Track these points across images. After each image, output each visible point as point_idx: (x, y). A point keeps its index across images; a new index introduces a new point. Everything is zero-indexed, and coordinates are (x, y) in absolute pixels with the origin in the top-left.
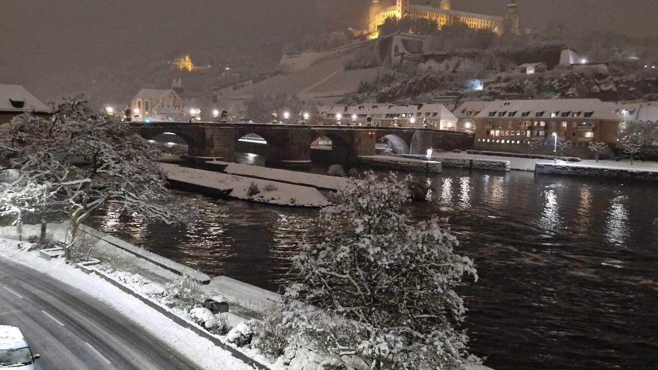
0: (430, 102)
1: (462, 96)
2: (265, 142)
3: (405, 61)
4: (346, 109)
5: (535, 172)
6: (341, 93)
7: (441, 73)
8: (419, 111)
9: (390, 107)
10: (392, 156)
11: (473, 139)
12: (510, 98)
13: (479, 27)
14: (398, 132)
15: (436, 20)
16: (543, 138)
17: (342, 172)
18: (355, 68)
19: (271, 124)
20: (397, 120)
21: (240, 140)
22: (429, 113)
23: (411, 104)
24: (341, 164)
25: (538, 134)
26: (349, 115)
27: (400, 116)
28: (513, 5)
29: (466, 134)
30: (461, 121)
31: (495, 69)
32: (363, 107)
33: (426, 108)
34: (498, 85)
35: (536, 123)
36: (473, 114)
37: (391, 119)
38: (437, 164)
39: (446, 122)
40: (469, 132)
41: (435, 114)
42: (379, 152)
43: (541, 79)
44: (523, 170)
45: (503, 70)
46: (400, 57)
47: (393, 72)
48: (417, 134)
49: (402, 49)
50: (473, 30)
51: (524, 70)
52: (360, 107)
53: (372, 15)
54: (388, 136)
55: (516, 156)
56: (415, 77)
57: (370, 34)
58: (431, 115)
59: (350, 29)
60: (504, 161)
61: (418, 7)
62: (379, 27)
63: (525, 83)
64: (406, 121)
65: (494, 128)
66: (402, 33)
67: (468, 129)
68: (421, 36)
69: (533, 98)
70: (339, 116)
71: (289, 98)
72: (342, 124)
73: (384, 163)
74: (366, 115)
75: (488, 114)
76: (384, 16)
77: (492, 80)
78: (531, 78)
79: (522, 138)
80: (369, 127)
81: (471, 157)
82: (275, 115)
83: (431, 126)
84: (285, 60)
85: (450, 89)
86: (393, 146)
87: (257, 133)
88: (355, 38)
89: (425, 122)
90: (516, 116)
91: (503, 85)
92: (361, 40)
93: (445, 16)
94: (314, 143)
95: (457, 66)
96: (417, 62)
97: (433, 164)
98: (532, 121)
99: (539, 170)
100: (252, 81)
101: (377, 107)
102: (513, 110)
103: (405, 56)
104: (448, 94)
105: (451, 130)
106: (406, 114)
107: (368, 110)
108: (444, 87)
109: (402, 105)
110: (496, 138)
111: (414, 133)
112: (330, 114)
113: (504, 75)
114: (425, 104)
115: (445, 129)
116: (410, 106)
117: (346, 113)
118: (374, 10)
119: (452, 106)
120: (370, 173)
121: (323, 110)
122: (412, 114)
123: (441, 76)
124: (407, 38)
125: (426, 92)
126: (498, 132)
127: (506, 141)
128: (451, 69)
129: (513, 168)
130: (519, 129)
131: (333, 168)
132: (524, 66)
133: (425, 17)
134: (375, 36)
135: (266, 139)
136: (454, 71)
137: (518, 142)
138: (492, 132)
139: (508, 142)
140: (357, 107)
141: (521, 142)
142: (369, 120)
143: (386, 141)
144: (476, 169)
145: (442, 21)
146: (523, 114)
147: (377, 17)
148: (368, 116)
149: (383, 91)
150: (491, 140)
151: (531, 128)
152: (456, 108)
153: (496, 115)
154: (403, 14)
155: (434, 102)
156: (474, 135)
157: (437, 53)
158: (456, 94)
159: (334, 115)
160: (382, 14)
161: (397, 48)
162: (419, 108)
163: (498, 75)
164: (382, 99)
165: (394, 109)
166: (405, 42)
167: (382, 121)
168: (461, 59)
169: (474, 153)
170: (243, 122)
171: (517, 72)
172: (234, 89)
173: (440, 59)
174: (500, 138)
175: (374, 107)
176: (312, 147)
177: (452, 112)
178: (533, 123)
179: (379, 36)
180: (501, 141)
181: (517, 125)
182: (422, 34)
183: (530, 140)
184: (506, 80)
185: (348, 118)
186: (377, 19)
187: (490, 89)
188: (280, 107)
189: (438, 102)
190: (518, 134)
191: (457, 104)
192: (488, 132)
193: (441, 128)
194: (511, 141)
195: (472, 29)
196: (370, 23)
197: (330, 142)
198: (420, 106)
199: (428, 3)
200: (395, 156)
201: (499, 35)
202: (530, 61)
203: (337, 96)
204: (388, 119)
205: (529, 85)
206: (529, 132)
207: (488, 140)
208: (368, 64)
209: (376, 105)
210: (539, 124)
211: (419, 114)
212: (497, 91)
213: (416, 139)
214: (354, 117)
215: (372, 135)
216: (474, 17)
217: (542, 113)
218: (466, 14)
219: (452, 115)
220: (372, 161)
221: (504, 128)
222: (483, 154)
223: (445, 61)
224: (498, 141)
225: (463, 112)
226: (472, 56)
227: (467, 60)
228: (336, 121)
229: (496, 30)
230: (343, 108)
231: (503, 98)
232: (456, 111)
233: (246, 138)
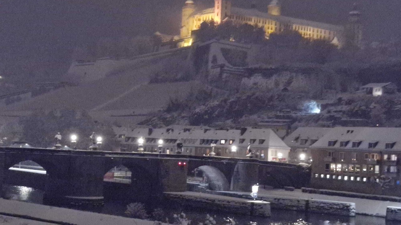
0: (256, 126)
1: (294, 120)
2: (44, 172)
3: (224, 75)
4: (150, 132)
5: (385, 218)
6: (145, 111)
7: (269, 90)
8: (242, 137)
9: (206, 131)
10: (208, 193)
11: (309, 174)
12: (355, 124)
13: (315, 37)
14: (215, 163)
15: (263, 27)
16: (395, 176)
17: (143, 212)
18: (164, 81)
19: (53, 148)
20: (215, 147)
21: (11, 168)
22: (254, 141)
23: (232, 128)
24: (142, 203)
25: (389, 170)
26: (154, 140)
27: (218, 143)
28: (355, 12)
29: (300, 167)
30: (294, 151)
31: (335, 89)
32: (173, 130)
33: (251, 133)
34: (339, 108)
35: (386, 157)
36: (309, 143)
37: (207, 146)
38: (265, 204)
39: (276, 152)
40: (304, 165)
41: (262, 141)
42: (191, 188)
43: (391, 102)
44: (371, 216)
45: (344, 90)
46: (219, 69)
47: (210, 88)
48: (239, 166)
49: (221, 60)
50: (308, 40)
51: (370, 91)
52: (168, 130)
53: (184, 19)
54: (204, 168)
55: (363, 197)
56: (238, 95)
57: (182, 40)
58: (257, 143)
59: (158, 33)
60: (348, 203)
61: (243, 11)
62: (194, 32)
63: (371, 107)
64: (225, 149)
65: (335, 161)
66: (222, 41)
67: (303, 161)
68: (245, 46)
69: (381, 125)
70: (141, 141)
71: (78, 116)
72: (145, 150)
73: (199, 202)
74: (175, 140)
75: (327, 144)
76: (199, 20)
77: (331, 102)
78: (378, 100)
79: (370, 175)
80: (179, 156)
81: (306, 197)
82: (59, 137)
83: (257, 156)
84: (74, 69)
85: (280, 111)
86: (209, 181)
87: (33, 160)
88: (164, 45)
89: (250, 151)
90: (361, 147)
91: (345, 108)
92: (171, 48)
93: (274, 23)
94: (108, 174)
95: (289, 83)
96: (240, 76)
97: (259, 205)
98: (381, 153)
99: (392, 216)
100: (30, 93)
101: (189, 130)
102: (357, 139)
103: (226, 68)
104: (277, 117)
105: (282, 161)
106: (226, 141)
107: (178, 134)
108: (273, 108)
109: (222, 129)
110: (338, 174)
111: (236, 163)
112: (129, 138)
113: (345, 96)
114: (249, 129)
115: (274, 160)
116: (231, 131)
117: (151, 137)
118: (187, 11)
119: (283, 132)
120: (182, 217)
121: (122, 133)
122: (233, 141)
123: (270, 94)
124: (228, 47)
125: (251, 114)
126: (339, 166)
127: (349, 178)
128: (281, 87)
129: (361, 212)
130: (366, 163)
131: (132, 207)
132: (369, 86)
133: (249, 23)
134: (188, 43)
135: (45, 169)
136: (285, 90)
137: (365, 179)
138: (333, 166)
139: (358, 179)
140: (164, 130)
141: (368, 179)
142: (180, 146)
143: (200, 174)
144: (313, 213)
145: (270, 28)
146: (371, 145)
147: (191, 20)
148: (178, 142)
149: (197, 110)
150: (331, 176)
151: (380, 162)
152: (288, 134)
153: (337, 146)
154: (222, 18)
155: (260, 127)
156: (310, 169)
157: (265, 66)
158: (288, 117)
159: (134, 139)
160: (197, 16)
161: (215, 60)
162: (242, 133)
163: (339, 96)
164: (196, 121)
165: (211, 134)
166: (225, 52)
167: (196, 148)
168: (294, 74)
169: (311, 192)
170: (15, 146)
171: (360, 94)
172: (8, 103)
173: (267, 73)
174: (343, 173)
175: (185, 130)
176: (105, 180)
177: (283, 139)
178: (382, 157)
179: (193, 43)
180: (343, 177)
181: (362, 159)
182: (245, 43)
183: (379, 178)
184: (349, 102)
185: (152, 143)
186: (191, 23)
187: (329, 112)
188: (66, 129)
189: (266, 127)
190: (365, 170)
191: (289, 129)
192: (328, 166)
193: (270, 159)
194: (355, 178)
195: (307, 38)
196: (182, 27)
197: (129, 174)
198: (243, 131)
199: (253, 6)
200: (211, 193)
201: (339, 48)
202: (378, 81)
203: (140, 115)
204: (203, 145)
205: (376, 109)
206: (377, 168)
207: (328, 176)
208: (179, 76)
209: (188, 127)
210: (389, 158)
211: (242, 141)
212: (337, 115)
213: (238, 171)
214: (161, 142)
215: (182, 166)
216: (308, 25)
217: (393, 145)
218: (299, 21)
219: (283, 143)
220: (182, 198)
221: (347, 162)
222: (322, 193)
223: (274, 77)
224: (340, 178)
225: (297, 139)
226: (306, 72)
227: (301, 77)
228: (136, 147)
229: (335, 41)
230: (147, 130)
231: (344, 124)
232: (287, 138)
233: (20, 165)
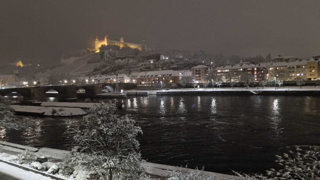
0: (120, 73)
1: (131, 71)
2: (58, 93)
3: (110, 60)
4: (90, 78)
5: (156, 94)
6: (88, 72)
7: (123, 63)
8: (117, 77)
9: (106, 76)
10: (109, 93)
12: (147, 71)
13: (134, 48)
14: (110, 85)
15: (119, 46)
16: (158, 83)
17: (90, 101)
18: (92, 62)
19: (59, 85)
20: (109, 81)
21: (46, 92)
22: (120, 78)
23: (114, 75)
24: (89, 98)
25: (156, 82)
26: (91, 80)
27: (110, 79)
28: (144, 41)
29: (134, 84)
30: (131, 79)
31: (141, 62)
32: (96, 77)
33: (119, 76)
34: (142, 67)
35: (155, 79)
36: (135, 77)
37: (107, 80)
38: (125, 95)
39: (127, 80)
40: (135, 83)
41: (123, 78)
42: (104, 92)
43: (155, 64)
44: (153, 94)
45: (143, 62)
46: (108, 58)
47: (106, 64)
48: (117, 85)
49: (108, 56)
50: (132, 49)
51: (150, 62)
52: (95, 77)
53: (96, 44)
54: (107, 86)
55: (150, 90)
56: (114, 65)
57: (96, 50)
58: (121, 78)
59: (88, 49)
60: (147, 92)
61: (113, 41)
62: (99, 48)
63: (151, 66)
64: (112, 81)
65: (143, 81)
66: (108, 50)
67: (134, 82)
68: (115, 51)
69: (153, 71)
70: (87, 81)
71: (66, 75)
72: (88, 83)
73: (106, 96)
74: (97, 80)
75: (140, 77)
76: (101, 44)
77: (140, 65)
78: (152, 64)
79: (152, 84)
80: (99, 84)
81: (136, 91)
82: (61, 82)
83: (121, 82)
84: (63, 61)
85: (127, 69)
86: (109, 90)
87: (54, 89)
88: (90, 52)
89: (119, 80)
90: (149, 77)
91: (144, 67)
92: (93, 53)
93: (122, 44)
94: (78, 91)
95: (128, 61)
96: (115, 60)
97: (124, 95)
98: (154, 78)
99: (158, 94)
100: (49, 69)
101: (101, 76)
102: (148, 75)
103: (110, 58)
104: (126, 71)
105: (129, 83)
106: (112, 78)
107: (98, 77)
108: (125, 68)
109: (111, 75)
110: (143, 84)
111: (116, 84)
112: (83, 80)
113: (144, 64)
114: (119, 74)
115: (126, 83)
116: (113, 76)
117: (90, 79)
118: (97, 42)
119: (128, 74)
120: (102, 102)
121: (81, 79)
122: (114, 78)
123: (123, 65)
124: (110, 52)
125: (118, 70)
126: (144, 82)
127: (147, 85)
128: (126, 62)
129: (150, 94)
130: (150, 81)
131: (86, 100)
132: (149, 60)
133: (115, 45)
134: (98, 51)
135: (58, 91)
136: (127, 63)
137: (150, 85)
138: (142, 82)
139: (149, 85)
140: (94, 77)
141: (151, 85)
142: (99, 81)
143: (106, 88)
144: (138, 95)
145: (121, 46)
146: (151, 76)
147: (98, 44)
148: (98, 80)
149: (103, 70)
150: (142, 85)
151: (154, 80)
152: (129, 75)
153: (143, 77)
154: (107, 43)
155: (122, 74)
156: (136, 84)
157: (121, 57)
158: (129, 70)
159: (85, 80)
160: (100, 43)
161: (106, 56)
162: (117, 76)
163: (142, 64)
164: (103, 73)
165: (108, 77)
166: (109, 53)
167: (104, 81)
168: (129, 58)
169: (137, 90)
170: (47, 86)
171: (148, 63)
172: (42, 73)
173: (122, 59)
174: (145, 84)
175: (100, 76)
176: (77, 93)
177: (128, 76)
178: (154, 79)
179: (100, 51)
180: (145, 85)
181: (149, 79)
182: (115, 50)
183: (154, 84)
184: (145, 65)
185: (91, 81)
186: (98, 45)
187: (140, 68)
188: (63, 78)
189: (123, 74)
190: (150, 83)
191: (130, 73)
192: (141, 83)
193: (125, 82)
194: (148, 85)
195: (132, 48)
196: (95, 47)
197: (85, 90)
198: (117, 75)
199: (116, 40)
200: (110, 93)
201: (141, 50)
202: (151, 59)
203: (86, 73)
204: (106, 80)
205: (152, 67)
206: (153, 82)
207: (141, 85)
208: (96, 61)
209: (101, 75)
210: (156, 79)
211: (117, 78)
212: (142, 69)
213: (117, 87)
214: (93, 80)
215: (100, 87)
216: (132, 45)
217: (157, 75)
218: (129, 43)
219: (128, 78)
220: (101, 96)
221: (146, 81)
222: (140, 90)
223: (124, 60)
224: (144, 85)
225: (132, 76)
226: (133, 58)
227: (131, 59)
228: (86, 83)
229: (140, 49)
230: (88, 77)
231: (144, 71)
232: (129, 76)
233: (49, 91)
